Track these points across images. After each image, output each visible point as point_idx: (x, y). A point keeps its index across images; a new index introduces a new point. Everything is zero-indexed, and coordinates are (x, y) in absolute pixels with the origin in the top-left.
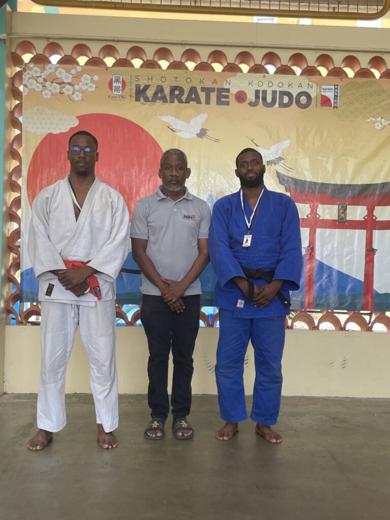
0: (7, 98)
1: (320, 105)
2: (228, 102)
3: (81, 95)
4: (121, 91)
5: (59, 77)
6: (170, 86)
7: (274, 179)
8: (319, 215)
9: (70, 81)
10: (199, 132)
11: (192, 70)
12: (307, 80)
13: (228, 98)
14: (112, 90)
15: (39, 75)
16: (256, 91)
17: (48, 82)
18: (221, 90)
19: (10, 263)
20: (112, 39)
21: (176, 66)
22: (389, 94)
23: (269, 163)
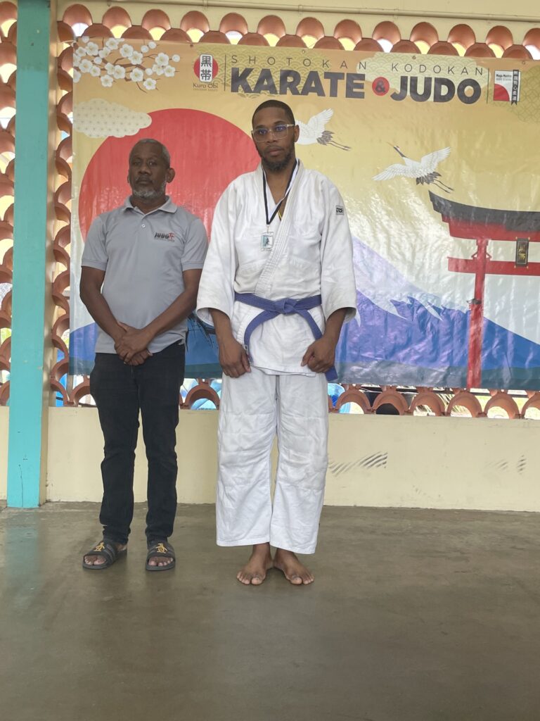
0: (53, 87)
1: (492, 98)
2: (363, 93)
3: (154, 82)
4: (211, 78)
5: (125, 57)
6: (281, 70)
7: (426, 204)
8: (488, 255)
9: (139, 62)
10: (320, 136)
11: (312, 47)
12: (475, 63)
13: (361, 86)
14: (198, 75)
15: (96, 54)
16: (402, 77)
17: (109, 64)
18: (352, 77)
19: (55, 320)
20: (200, 2)
21: (290, 41)
23: (419, 180)
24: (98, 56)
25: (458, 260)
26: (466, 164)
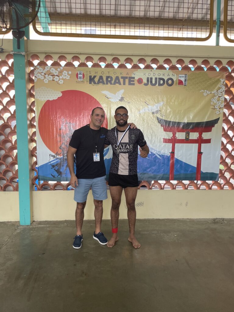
1: (177, 84)
2: (134, 84)
3: (63, 81)
4: (82, 79)
5: (52, 72)
6: (106, 76)
8: (176, 137)
9: (57, 74)
10: (120, 99)
11: (117, 68)
12: (172, 72)
13: (134, 81)
14: (78, 78)
16: (147, 78)
17: (47, 75)
18: (130, 78)
19: (33, 162)
20: (77, 53)
21: (109, 66)
22: (211, 79)
23: (153, 113)
24: (43, 72)
25: (166, 139)
26: (169, 107)
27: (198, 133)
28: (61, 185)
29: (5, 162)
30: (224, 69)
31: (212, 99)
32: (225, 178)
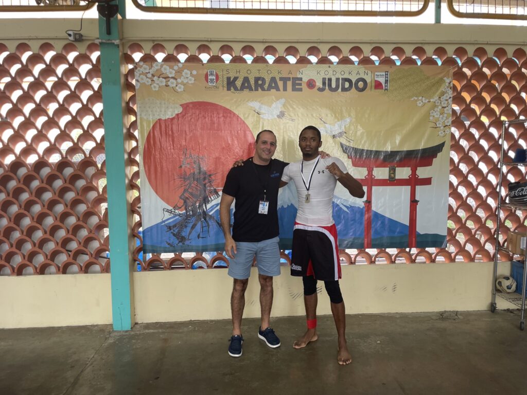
1: (374, 88)
2: (302, 88)
3: (182, 87)
4: (215, 83)
5: (165, 72)
6: (255, 77)
7: (338, 149)
8: (374, 176)
9: (173, 76)
10: (279, 114)
11: (272, 63)
12: (364, 68)
13: (300, 84)
16: (323, 79)
17: (155, 77)
18: (295, 79)
19: (134, 224)
20: (206, 39)
21: (259, 60)
22: (428, 78)
23: (334, 137)
24: (149, 73)
26: (360, 126)
27: (410, 168)
28: (182, 260)
29: (86, 224)
30: (450, 62)
31: (431, 112)
32: (457, 244)
